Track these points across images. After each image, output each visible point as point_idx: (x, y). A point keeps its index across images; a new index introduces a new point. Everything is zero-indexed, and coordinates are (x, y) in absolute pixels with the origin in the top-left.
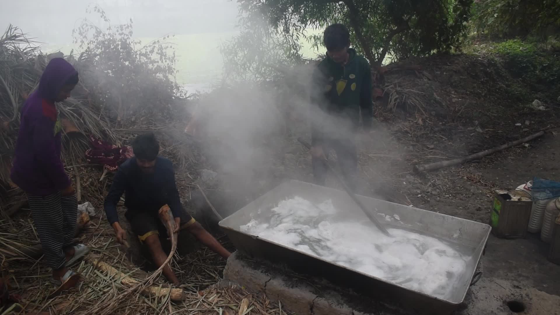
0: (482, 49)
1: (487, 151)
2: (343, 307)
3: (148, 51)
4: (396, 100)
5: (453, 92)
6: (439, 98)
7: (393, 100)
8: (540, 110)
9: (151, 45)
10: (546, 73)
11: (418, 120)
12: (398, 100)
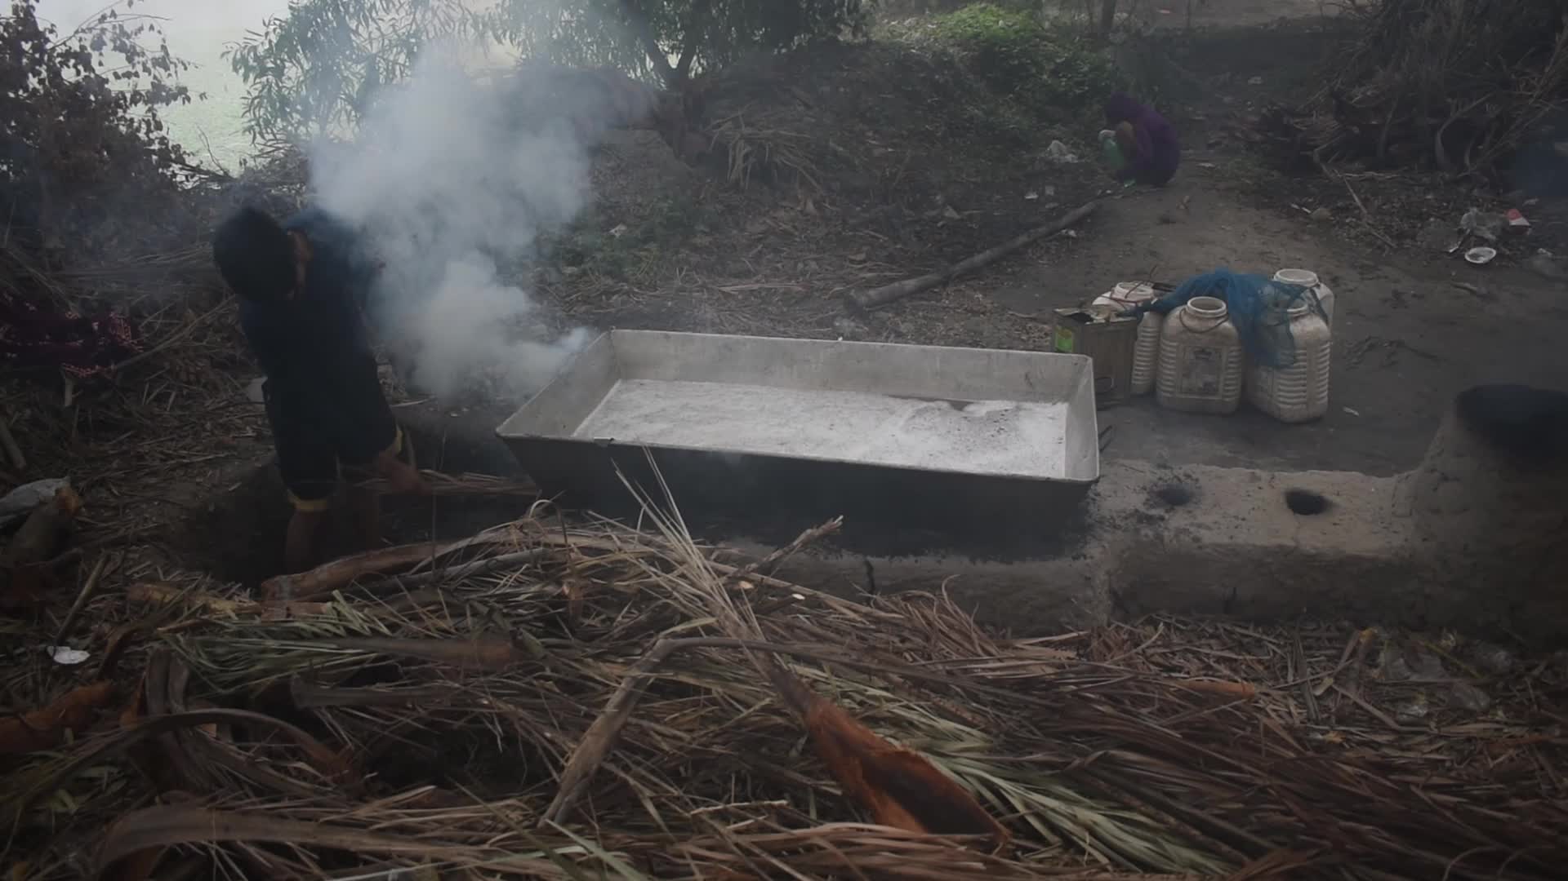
0: (909, 29)
1: (988, 252)
2: (841, 556)
3: (87, 44)
4: (746, 157)
5: (870, 134)
6: (841, 149)
7: (739, 161)
8: (1068, 163)
9: (92, 25)
10: (1064, 79)
11: (805, 204)
12: (752, 160)
